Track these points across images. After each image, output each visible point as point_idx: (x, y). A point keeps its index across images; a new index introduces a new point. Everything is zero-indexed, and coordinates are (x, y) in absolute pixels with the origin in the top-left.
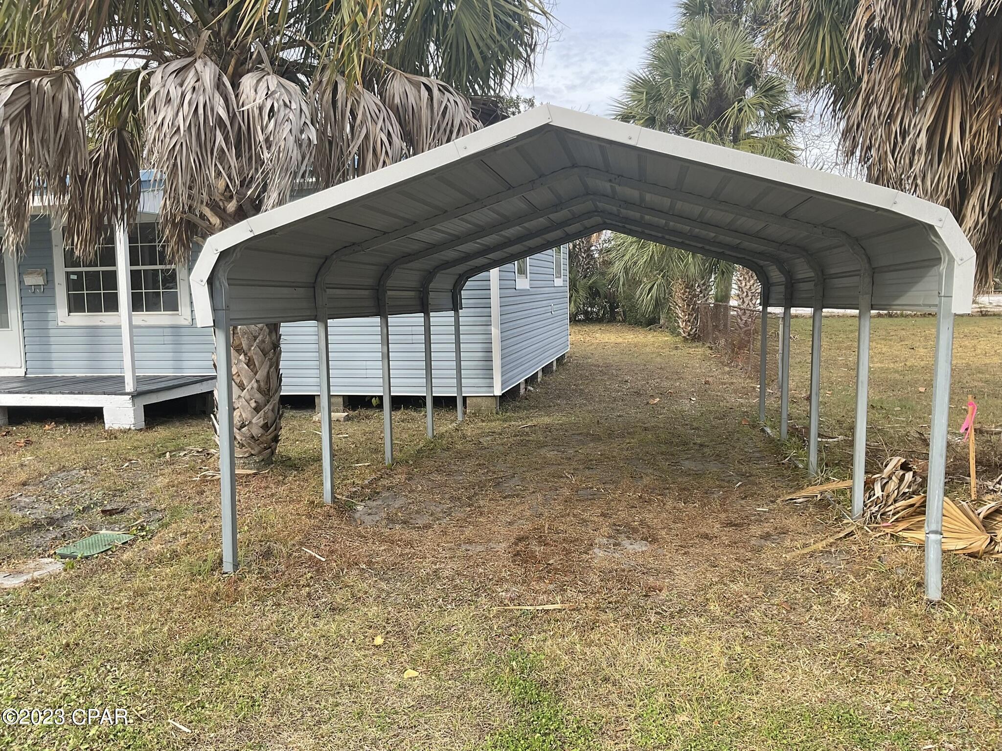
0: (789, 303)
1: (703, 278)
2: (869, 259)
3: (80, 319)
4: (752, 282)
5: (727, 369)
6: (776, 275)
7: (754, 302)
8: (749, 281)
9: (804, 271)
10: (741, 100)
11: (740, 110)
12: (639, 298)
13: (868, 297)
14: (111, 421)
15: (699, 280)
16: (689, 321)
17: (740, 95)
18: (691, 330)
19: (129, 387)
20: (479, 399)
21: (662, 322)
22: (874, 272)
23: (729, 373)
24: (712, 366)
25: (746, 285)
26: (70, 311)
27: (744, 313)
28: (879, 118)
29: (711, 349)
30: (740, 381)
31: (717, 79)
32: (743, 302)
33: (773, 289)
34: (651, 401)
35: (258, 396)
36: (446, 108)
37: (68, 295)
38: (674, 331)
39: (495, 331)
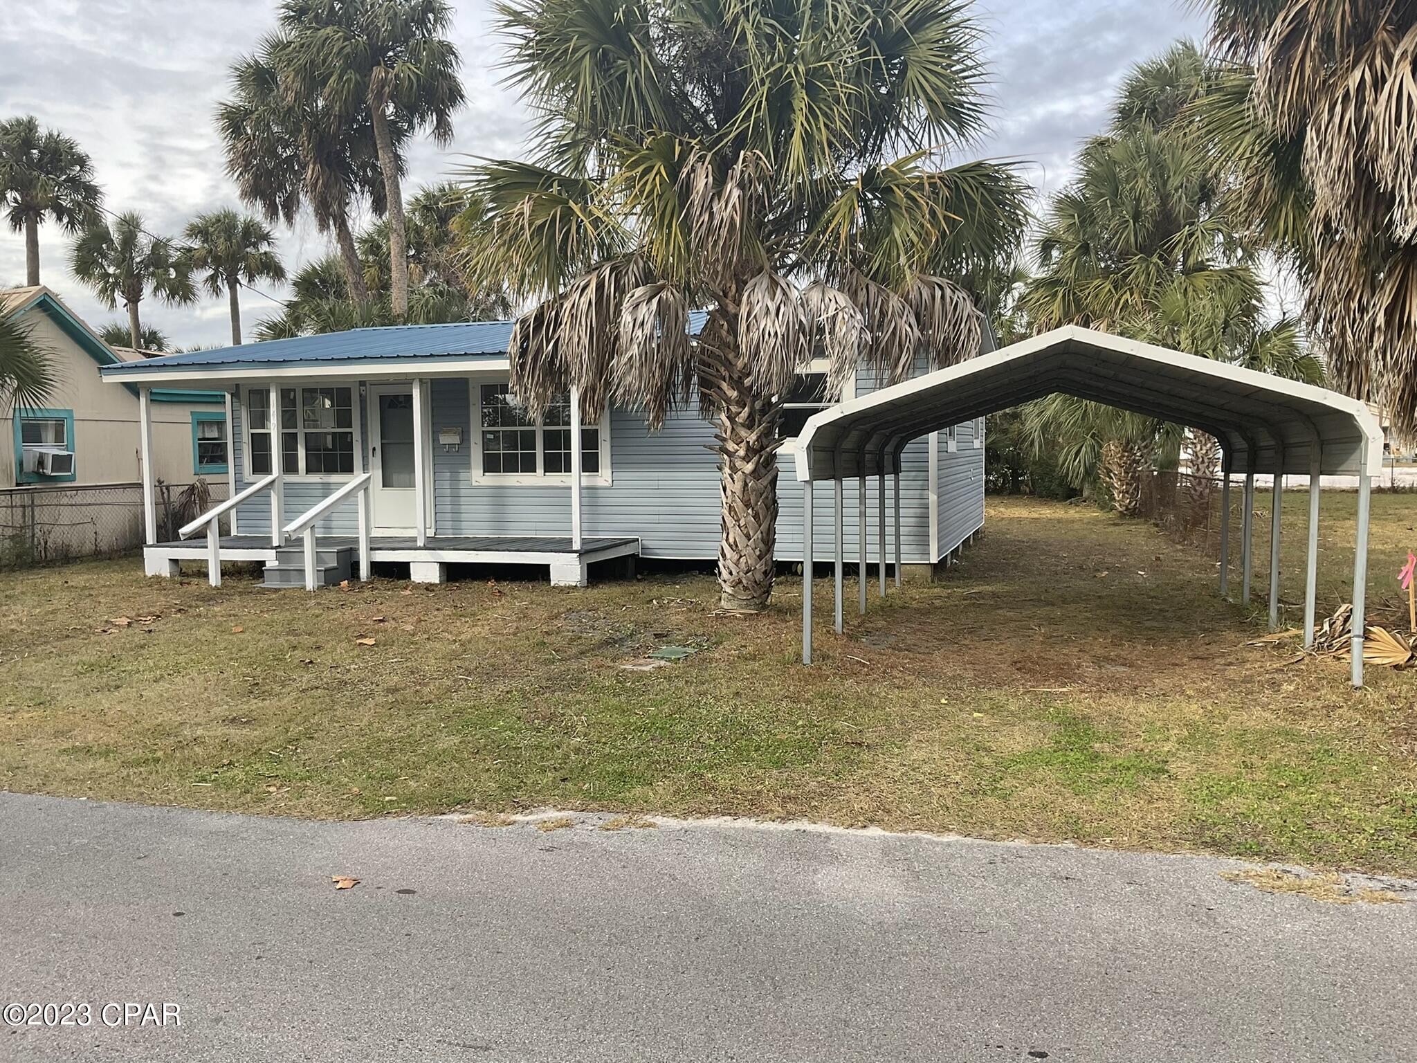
0: (1251, 470)
1: (1144, 439)
2: (1319, 434)
3: (492, 479)
4: (1209, 445)
5: (1180, 547)
6: (1239, 442)
7: (1211, 469)
8: (1205, 445)
9: (1266, 440)
10: (1193, 223)
11: (1191, 235)
12: (1063, 464)
13: (1317, 464)
14: (555, 578)
15: (1139, 441)
16: (1127, 492)
17: (1192, 218)
18: (1130, 503)
19: (576, 546)
20: (913, 567)
21: (1086, 493)
22: (1322, 444)
23: (1182, 551)
24: (1162, 544)
25: (1201, 449)
26: (484, 472)
27: (1200, 483)
28: (1339, 294)
29: (1157, 525)
30: (1195, 558)
31: (1164, 199)
32: (1198, 470)
33: (1236, 455)
34: (1098, 574)
35: (761, 545)
36: (957, 303)
37: (484, 454)
38: (1105, 506)
39: (933, 498)
